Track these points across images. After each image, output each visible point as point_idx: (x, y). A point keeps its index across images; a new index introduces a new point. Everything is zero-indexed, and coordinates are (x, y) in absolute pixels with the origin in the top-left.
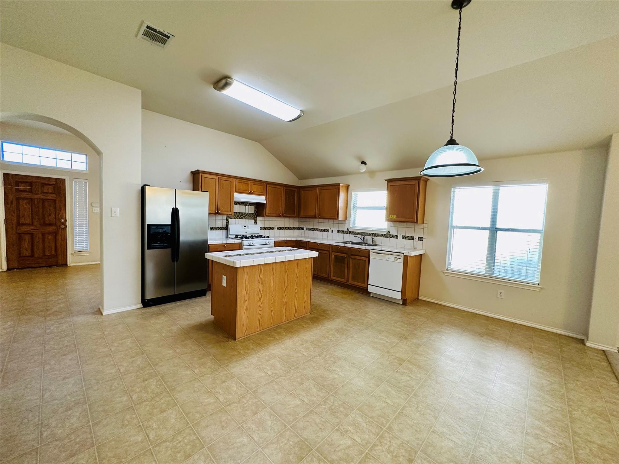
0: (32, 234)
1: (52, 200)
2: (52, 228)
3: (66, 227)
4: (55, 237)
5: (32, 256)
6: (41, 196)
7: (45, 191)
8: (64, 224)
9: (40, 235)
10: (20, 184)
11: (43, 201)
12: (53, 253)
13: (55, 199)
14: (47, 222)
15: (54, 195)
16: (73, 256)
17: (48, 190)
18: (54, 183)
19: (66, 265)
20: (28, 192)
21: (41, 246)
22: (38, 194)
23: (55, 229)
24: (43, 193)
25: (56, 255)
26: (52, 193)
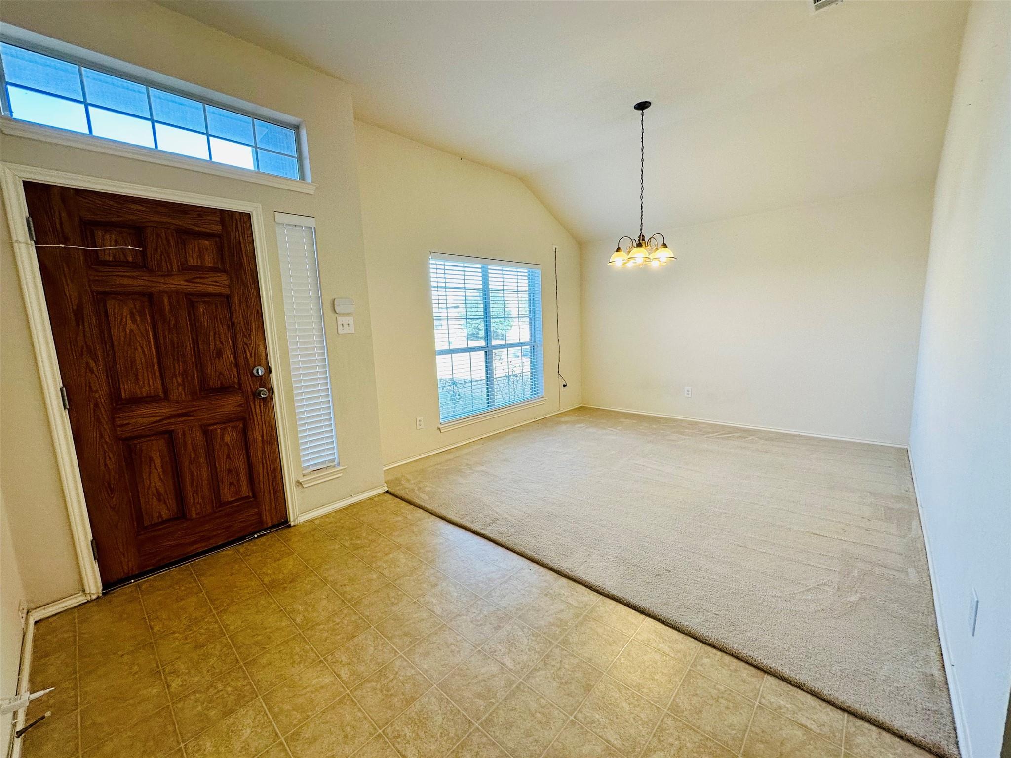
0: (171, 433)
1: (219, 295)
2: (230, 404)
3: (273, 392)
4: (245, 432)
5: (181, 515)
6: (178, 283)
7: (193, 261)
8: (265, 381)
9: (198, 434)
10: (99, 234)
11: (191, 300)
12: (245, 491)
13: (226, 291)
14: (214, 383)
15: (223, 279)
16: (300, 487)
17: (201, 256)
18: (217, 228)
19: (284, 523)
20: (134, 266)
21: (205, 473)
22: (169, 275)
23: (240, 405)
24: (185, 268)
25: (254, 496)
26: (214, 270)
